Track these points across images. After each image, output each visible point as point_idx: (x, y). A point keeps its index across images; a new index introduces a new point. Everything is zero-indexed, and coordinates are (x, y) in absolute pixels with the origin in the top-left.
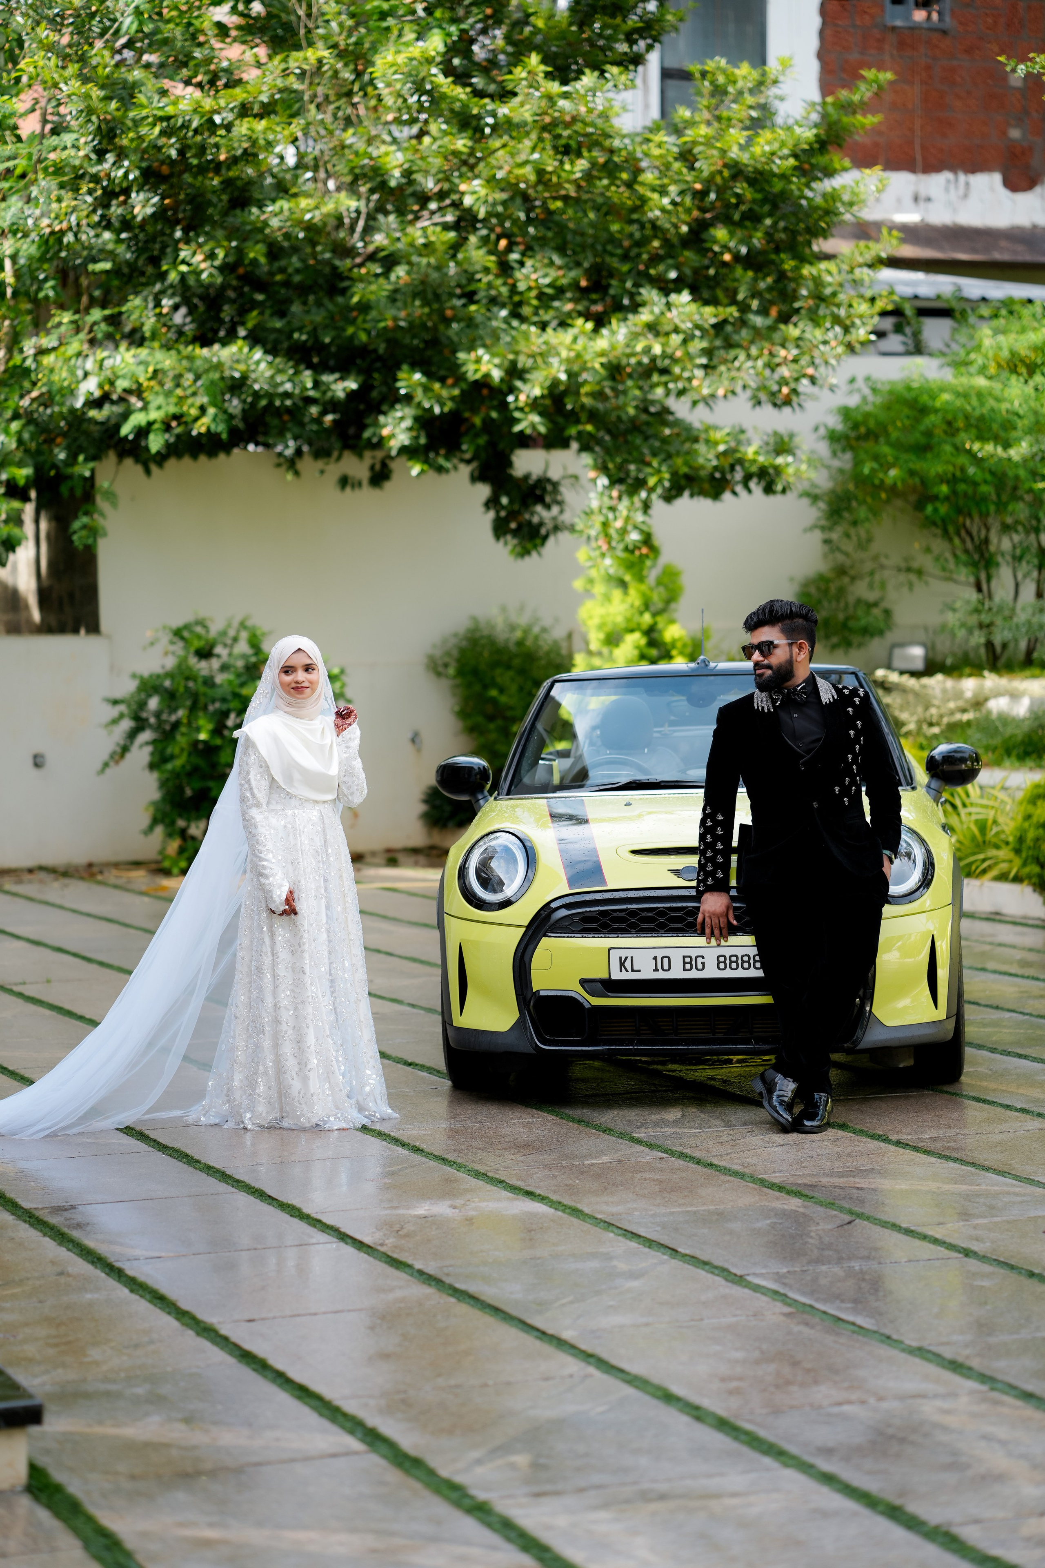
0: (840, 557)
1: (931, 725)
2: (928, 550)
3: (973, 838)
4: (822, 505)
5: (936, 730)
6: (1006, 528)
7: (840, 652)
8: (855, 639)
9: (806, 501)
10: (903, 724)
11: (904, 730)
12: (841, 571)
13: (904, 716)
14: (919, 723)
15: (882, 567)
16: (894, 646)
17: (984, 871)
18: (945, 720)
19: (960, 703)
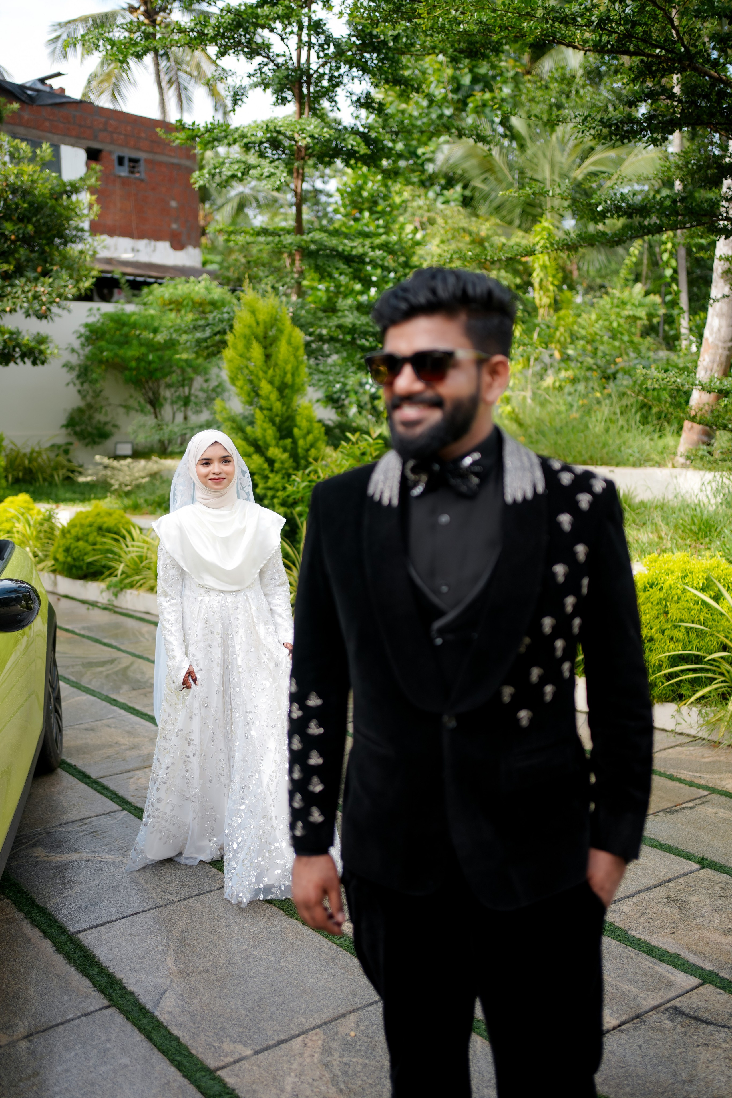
0: (89, 399)
1: (126, 485)
2: (131, 396)
3: (136, 564)
4: (75, 373)
5: (129, 488)
6: (169, 386)
7: (89, 447)
8: (97, 440)
9: (65, 370)
10: (111, 485)
11: (113, 488)
12: (90, 406)
13: (112, 481)
14: (120, 485)
15: (109, 405)
16: (116, 444)
17: (141, 586)
18: (134, 483)
19: (142, 474)
